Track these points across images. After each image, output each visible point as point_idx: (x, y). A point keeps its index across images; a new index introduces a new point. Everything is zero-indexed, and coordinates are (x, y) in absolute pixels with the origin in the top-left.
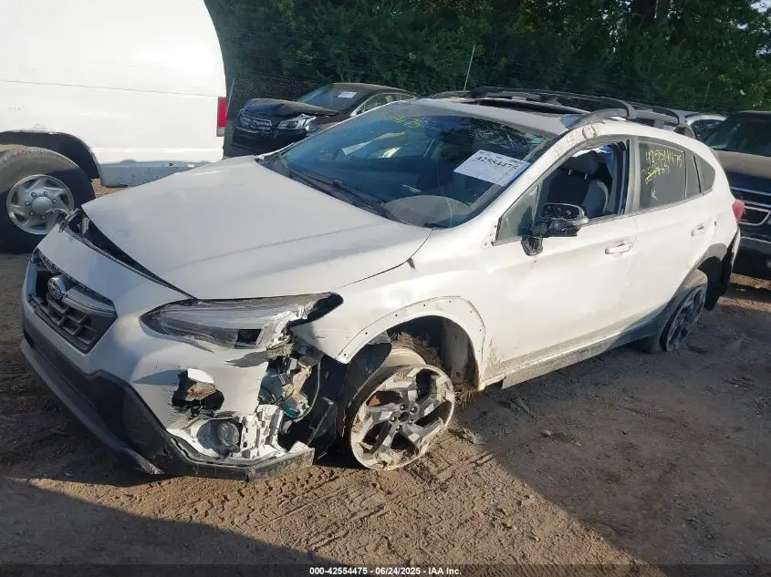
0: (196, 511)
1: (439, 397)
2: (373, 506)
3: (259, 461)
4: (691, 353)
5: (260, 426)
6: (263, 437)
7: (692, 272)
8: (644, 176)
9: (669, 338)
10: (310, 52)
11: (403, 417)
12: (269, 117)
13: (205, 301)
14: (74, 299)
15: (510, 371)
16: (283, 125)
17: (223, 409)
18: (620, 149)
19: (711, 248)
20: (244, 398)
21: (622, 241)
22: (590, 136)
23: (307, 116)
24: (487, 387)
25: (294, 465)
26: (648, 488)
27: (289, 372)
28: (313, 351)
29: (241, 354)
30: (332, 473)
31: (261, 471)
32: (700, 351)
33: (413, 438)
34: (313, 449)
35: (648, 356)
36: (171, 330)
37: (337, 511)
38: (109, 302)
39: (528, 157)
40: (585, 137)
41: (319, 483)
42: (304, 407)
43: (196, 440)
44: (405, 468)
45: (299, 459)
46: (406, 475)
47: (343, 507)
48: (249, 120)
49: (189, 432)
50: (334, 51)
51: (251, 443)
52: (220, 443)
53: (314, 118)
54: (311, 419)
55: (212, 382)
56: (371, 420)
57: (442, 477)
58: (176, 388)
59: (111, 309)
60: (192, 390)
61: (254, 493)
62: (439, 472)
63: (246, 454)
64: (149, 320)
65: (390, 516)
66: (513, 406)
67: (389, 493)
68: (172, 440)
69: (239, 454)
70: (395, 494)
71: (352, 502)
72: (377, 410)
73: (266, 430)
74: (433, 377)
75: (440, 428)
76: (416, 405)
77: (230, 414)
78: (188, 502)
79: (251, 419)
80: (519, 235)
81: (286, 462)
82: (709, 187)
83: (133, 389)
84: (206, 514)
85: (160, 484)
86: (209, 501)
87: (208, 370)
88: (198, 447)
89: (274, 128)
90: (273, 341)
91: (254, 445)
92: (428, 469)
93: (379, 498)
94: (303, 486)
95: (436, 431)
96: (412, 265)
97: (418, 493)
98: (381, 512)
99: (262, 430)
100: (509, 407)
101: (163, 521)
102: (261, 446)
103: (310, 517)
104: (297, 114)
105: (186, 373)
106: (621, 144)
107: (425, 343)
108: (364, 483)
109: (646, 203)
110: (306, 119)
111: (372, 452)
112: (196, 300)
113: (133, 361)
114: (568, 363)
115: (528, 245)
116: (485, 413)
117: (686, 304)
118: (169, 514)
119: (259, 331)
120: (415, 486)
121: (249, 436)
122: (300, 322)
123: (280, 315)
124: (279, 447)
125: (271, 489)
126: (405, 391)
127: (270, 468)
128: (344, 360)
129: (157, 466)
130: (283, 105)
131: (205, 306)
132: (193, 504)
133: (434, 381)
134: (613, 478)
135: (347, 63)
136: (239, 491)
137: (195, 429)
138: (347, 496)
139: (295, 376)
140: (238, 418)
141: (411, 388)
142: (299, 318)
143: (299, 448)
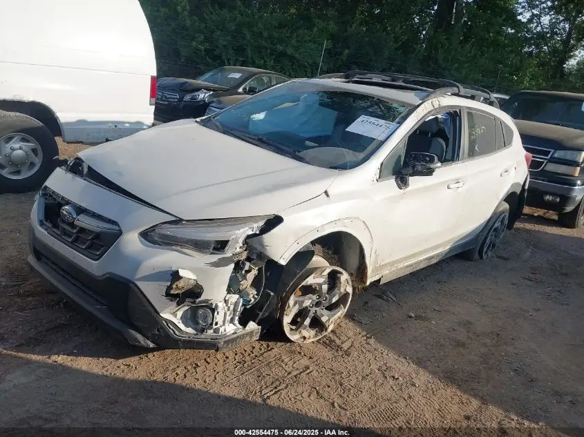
0: (177, 374)
1: (342, 290)
2: (301, 368)
3: (225, 336)
4: (499, 260)
5: (226, 310)
6: (228, 318)
7: (500, 203)
8: (470, 134)
9: (485, 250)
10: (202, 43)
11: (318, 304)
12: (176, 92)
13: (187, 221)
14: (84, 221)
15: (386, 272)
16: (188, 97)
17: (203, 298)
18: (454, 116)
19: (513, 185)
20: (217, 290)
21: (458, 179)
22: (436, 106)
23: (205, 91)
24: (371, 283)
25: (248, 339)
26: (484, 350)
27: (243, 272)
28: (261, 256)
29: (215, 258)
30: (268, 346)
31: (227, 342)
32: (505, 259)
33: (324, 319)
34: (260, 327)
35: (470, 262)
36: (163, 242)
37: (277, 371)
38: (114, 223)
39: (397, 120)
40: (434, 106)
41: (261, 352)
42: (253, 297)
43: (181, 321)
44: (318, 341)
45: (251, 334)
46: (319, 345)
47: (281, 368)
48: (161, 94)
49: (176, 316)
50: (222, 42)
51: (220, 323)
52: (197, 323)
53: (212, 92)
54: (258, 306)
55: (196, 278)
56: (297, 306)
57: (345, 346)
58: (169, 283)
59: (117, 228)
60: (177, 285)
61: (216, 361)
62: (342, 343)
63: (216, 331)
64: (145, 235)
65: (315, 374)
66: (385, 297)
67: (311, 358)
68: (164, 322)
69: (212, 331)
70: (315, 359)
71: (286, 365)
72: (301, 299)
73: (231, 313)
74: (338, 275)
75: (342, 311)
76: (327, 295)
77: (207, 301)
78: (170, 368)
79: (221, 305)
80: (393, 175)
81: (243, 336)
82: (510, 143)
83: (136, 285)
84: (185, 376)
85: (147, 357)
86: (185, 368)
87: (193, 270)
88: (182, 326)
89: (181, 100)
90: (236, 249)
91: (222, 324)
92: (334, 341)
93: (305, 362)
94: (249, 355)
95: (339, 314)
96: (327, 195)
97: (330, 357)
98: (308, 371)
99: (228, 313)
100: (382, 298)
101: (155, 382)
102: (227, 325)
103: (259, 376)
104: (198, 89)
105: (177, 272)
106: (456, 112)
107: (330, 252)
108: (293, 352)
109: (472, 154)
110: (205, 93)
111: (296, 330)
112: (181, 220)
113: (137, 264)
114: (422, 266)
115: (399, 182)
116: (366, 303)
117: (496, 225)
118: (159, 377)
119: (227, 241)
120: (328, 353)
121: (219, 318)
122: (255, 235)
123: (242, 230)
124: (239, 326)
125: (227, 358)
126: (320, 285)
127: (232, 341)
128: (283, 262)
129: (152, 342)
130: (187, 82)
131: (188, 225)
132: (174, 370)
133: (339, 278)
134: (460, 344)
135: (231, 52)
136: (205, 359)
137: (180, 314)
138: (283, 361)
139: (248, 275)
140: (212, 304)
141: (324, 283)
142: (253, 232)
143: (252, 326)
